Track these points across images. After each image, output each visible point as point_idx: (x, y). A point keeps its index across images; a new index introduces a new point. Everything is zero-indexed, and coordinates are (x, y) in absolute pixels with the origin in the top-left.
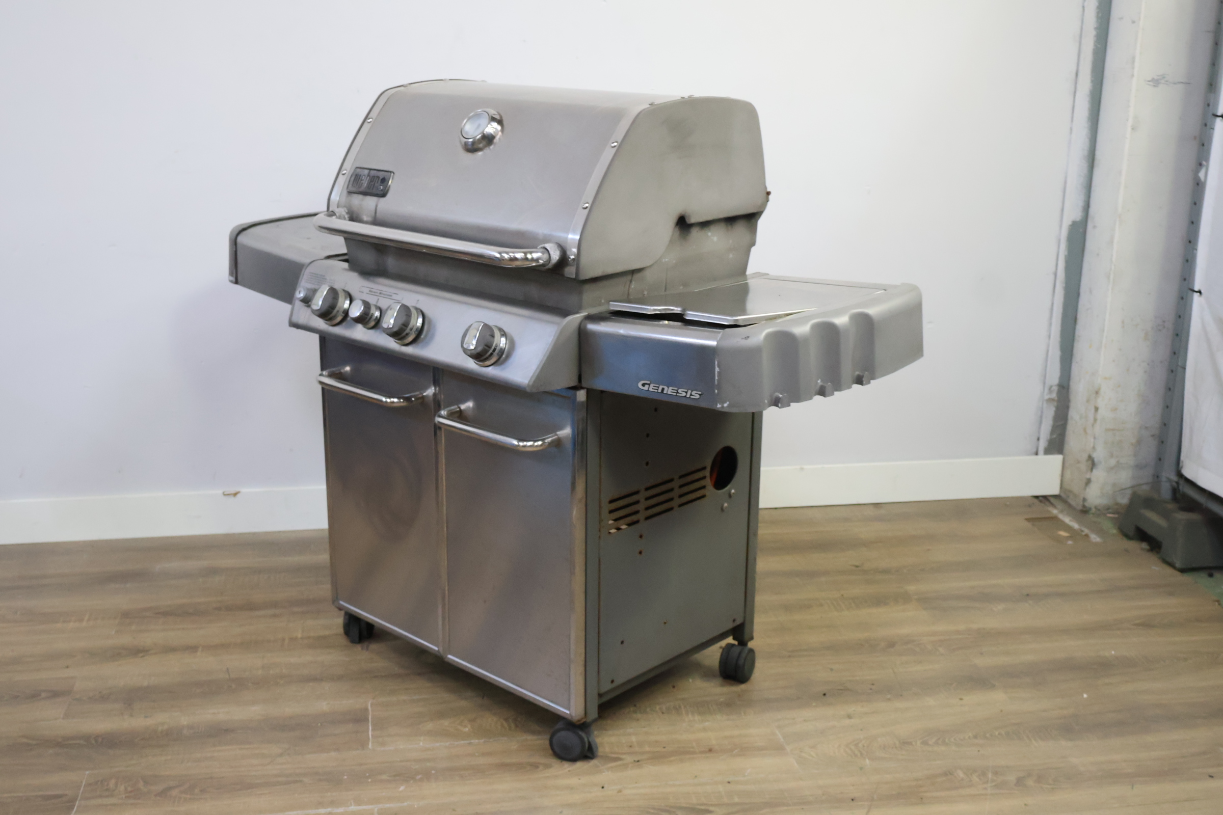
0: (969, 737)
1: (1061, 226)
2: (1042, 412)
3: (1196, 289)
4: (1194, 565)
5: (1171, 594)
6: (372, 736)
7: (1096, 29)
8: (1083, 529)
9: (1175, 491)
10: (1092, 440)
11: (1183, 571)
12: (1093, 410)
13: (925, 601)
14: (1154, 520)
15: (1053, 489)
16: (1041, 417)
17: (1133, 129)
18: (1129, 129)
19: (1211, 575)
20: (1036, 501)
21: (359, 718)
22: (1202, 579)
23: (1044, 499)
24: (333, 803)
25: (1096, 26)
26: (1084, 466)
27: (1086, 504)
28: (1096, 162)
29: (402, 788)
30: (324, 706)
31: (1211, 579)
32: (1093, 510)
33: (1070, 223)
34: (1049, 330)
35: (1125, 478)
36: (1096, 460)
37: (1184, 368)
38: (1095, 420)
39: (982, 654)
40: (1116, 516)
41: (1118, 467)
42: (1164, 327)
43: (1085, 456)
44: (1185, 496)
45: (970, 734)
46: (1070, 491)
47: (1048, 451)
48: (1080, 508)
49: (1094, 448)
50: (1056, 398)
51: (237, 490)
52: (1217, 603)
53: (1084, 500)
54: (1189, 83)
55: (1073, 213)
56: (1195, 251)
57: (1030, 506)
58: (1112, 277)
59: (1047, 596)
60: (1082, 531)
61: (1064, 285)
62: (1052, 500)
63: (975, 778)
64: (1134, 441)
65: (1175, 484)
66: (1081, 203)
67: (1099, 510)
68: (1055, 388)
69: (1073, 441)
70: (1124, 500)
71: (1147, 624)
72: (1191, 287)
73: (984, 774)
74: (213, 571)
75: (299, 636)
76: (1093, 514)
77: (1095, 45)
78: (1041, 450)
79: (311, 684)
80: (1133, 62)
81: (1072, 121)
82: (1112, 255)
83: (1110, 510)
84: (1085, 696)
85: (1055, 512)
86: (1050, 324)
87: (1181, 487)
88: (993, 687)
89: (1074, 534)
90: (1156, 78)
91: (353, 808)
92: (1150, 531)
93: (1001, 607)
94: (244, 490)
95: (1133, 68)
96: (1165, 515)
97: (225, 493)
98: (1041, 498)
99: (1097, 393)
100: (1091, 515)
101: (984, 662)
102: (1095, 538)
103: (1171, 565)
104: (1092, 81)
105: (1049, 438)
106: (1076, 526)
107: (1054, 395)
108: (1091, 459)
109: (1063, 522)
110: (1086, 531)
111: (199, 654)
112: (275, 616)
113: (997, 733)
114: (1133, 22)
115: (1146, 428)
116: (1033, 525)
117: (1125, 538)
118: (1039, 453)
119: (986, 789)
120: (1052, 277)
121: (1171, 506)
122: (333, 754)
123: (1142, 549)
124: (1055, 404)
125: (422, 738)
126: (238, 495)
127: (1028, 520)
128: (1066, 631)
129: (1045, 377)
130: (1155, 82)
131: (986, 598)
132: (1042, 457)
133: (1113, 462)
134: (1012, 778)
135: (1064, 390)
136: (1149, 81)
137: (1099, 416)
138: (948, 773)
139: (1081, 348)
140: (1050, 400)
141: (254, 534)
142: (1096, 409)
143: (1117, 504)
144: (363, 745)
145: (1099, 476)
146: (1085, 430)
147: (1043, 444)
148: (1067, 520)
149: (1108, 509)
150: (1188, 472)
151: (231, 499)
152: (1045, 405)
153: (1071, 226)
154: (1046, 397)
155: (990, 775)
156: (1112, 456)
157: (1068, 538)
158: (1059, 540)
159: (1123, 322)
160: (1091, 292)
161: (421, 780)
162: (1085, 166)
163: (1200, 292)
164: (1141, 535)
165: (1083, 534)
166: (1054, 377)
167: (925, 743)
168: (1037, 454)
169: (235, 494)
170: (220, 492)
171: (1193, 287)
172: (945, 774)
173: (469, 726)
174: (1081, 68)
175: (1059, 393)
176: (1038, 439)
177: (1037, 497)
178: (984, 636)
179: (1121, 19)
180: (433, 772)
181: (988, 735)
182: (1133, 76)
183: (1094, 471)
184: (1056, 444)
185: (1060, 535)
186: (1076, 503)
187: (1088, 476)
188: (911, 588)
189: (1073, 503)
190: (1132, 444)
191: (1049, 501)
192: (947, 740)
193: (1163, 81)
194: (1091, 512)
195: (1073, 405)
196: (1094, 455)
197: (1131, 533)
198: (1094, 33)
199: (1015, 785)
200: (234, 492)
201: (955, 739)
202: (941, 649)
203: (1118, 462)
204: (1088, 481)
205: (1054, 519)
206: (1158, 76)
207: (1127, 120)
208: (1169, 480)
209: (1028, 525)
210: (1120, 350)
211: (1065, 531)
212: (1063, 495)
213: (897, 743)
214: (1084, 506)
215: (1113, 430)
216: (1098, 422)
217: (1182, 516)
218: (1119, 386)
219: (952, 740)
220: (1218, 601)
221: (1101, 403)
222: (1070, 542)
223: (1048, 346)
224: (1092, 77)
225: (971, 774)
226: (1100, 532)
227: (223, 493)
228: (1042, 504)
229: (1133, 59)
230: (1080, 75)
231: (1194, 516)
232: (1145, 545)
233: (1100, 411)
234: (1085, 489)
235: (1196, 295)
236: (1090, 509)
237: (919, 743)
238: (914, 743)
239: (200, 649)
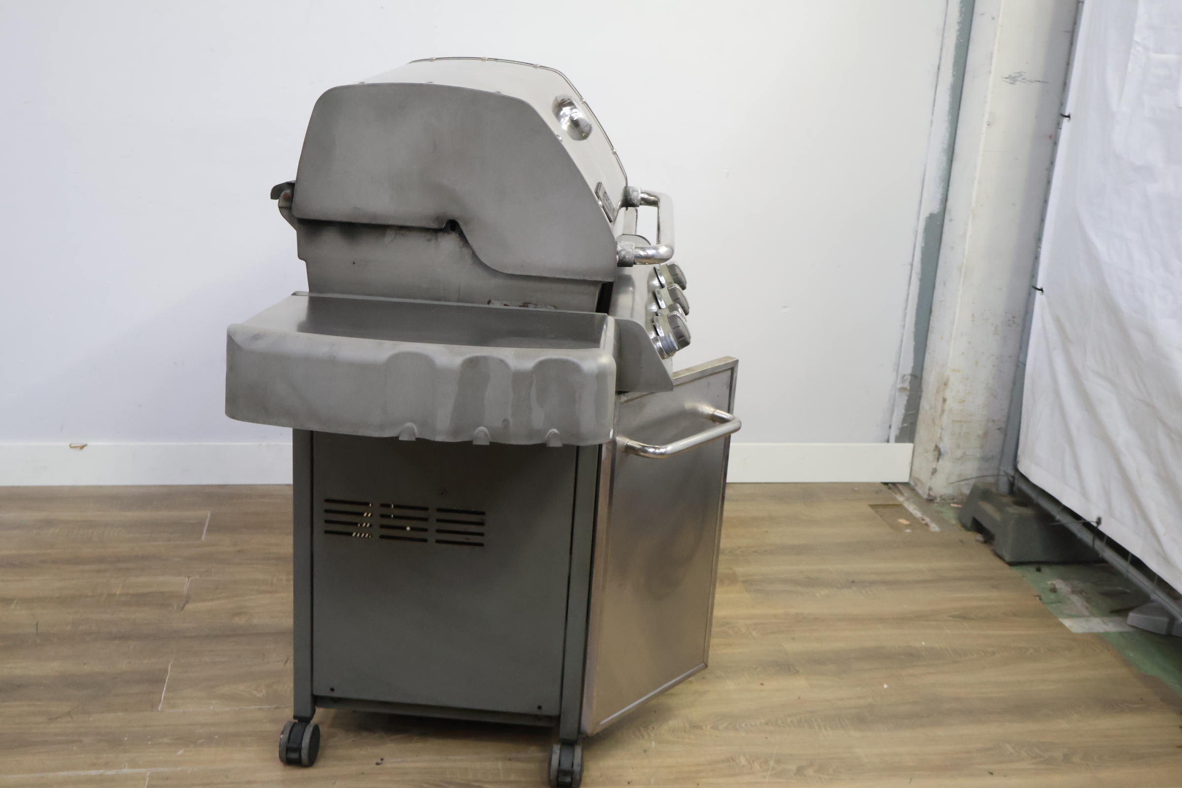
0: (760, 725)
1: (918, 219)
2: (894, 400)
3: (1039, 287)
4: (1023, 560)
5: (995, 587)
6: (164, 697)
7: (959, 23)
8: (925, 518)
9: (1012, 485)
10: (940, 431)
11: (1011, 564)
12: (941, 401)
13: (749, 583)
14: (990, 512)
15: (902, 476)
16: (893, 405)
17: (988, 125)
18: (985, 125)
19: (1039, 570)
20: (884, 488)
21: (155, 680)
22: (1028, 574)
23: (892, 486)
24: (107, 765)
25: (959, 21)
26: (931, 456)
27: (932, 493)
28: (955, 156)
29: (180, 752)
30: (123, 665)
31: (1038, 574)
32: (938, 500)
33: (927, 215)
34: (904, 320)
35: (971, 469)
36: (942, 450)
37: (1025, 365)
38: (943, 411)
39: (793, 639)
40: (960, 506)
41: (963, 458)
42: (1014, 323)
43: (932, 447)
44: (1020, 490)
45: (763, 721)
46: (918, 480)
47: (899, 439)
48: (925, 496)
49: (941, 438)
50: (909, 388)
51: (84, 443)
52: (1038, 598)
53: (930, 489)
54: (1046, 82)
55: (931, 206)
56: (1039, 249)
57: (877, 492)
58: (963, 271)
59: (873, 583)
60: (923, 520)
61: (920, 277)
62: (901, 487)
63: (756, 766)
64: (981, 432)
65: (1011, 479)
66: (939, 196)
67: (944, 500)
68: (909, 378)
69: (922, 432)
70: (967, 491)
71: (963, 617)
72: (1034, 285)
73: (766, 762)
74: (49, 523)
75: (118, 592)
76: (938, 503)
77: (957, 40)
78: (892, 438)
79: (117, 642)
80: (991, 58)
81: (933, 114)
82: (964, 249)
83: (955, 501)
84: (885, 686)
85: (900, 499)
86: (905, 315)
87: (1016, 482)
88: (797, 672)
89: (914, 522)
90: (1013, 75)
91: (126, 771)
92: (986, 524)
93: (824, 592)
94: (91, 444)
95: (991, 64)
96: (1000, 508)
97: (72, 446)
98: (890, 485)
99: (946, 384)
100: (936, 504)
101: (792, 648)
102: (934, 527)
103: (1001, 557)
104: (954, 75)
105: (900, 426)
106: (918, 514)
107: (907, 385)
108: (937, 448)
109: (906, 510)
110: (928, 520)
111: (13, 606)
112: (99, 571)
113: (789, 720)
114: (993, 19)
115: (993, 421)
116: (876, 512)
117: (962, 529)
118: (890, 440)
119: (764, 777)
120: (909, 267)
121: (1007, 500)
122: (120, 714)
123: (977, 541)
124: (908, 394)
125: (214, 702)
126: (85, 448)
127: (870, 506)
128: (882, 620)
129: (899, 365)
130: (1012, 80)
131: (811, 582)
132: (893, 445)
133: (959, 453)
134: (792, 767)
135: (917, 379)
136: (1006, 78)
137: (947, 407)
138: (731, 760)
139: (934, 338)
140: (902, 389)
141: (100, 487)
142: (944, 400)
143: (962, 494)
144: (153, 705)
145: (945, 465)
146: (933, 420)
147: (894, 432)
148: (912, 509)
149: (953, 499)
150: (1022, 468)
151: (77, 452)
152: (897, 394)
153: (927, 218)
154: (899, 386)
155: (772, 763)
156: (958, 446)
157: (907, 526)
158: (897, 528)
159: (973, 316)
160: (945, 285)
161: (202, 745)
162: (944, 158)
163: (1041, 290)
164: (977, 527)
165: (924, 522)
166: (908, 367)
167: (715, 728)
168: (888, 441)
169: (82, 447)
170: (68, 444)
171: (1036, 284)
172: (728, 760)
173: (264, 692)
174: (943, 61)
175: (910, 383)
176: (890, 427)
177: (886, 484)
178: (801, 620)
179: (983, 14)
180: (216, 737)
181: (780, 722)
182: (990, 72)
183: (940, 460)
184: (907, 433)
185: (900, 523)
186: (923, 492)
187: (934, 467)
188: (740, 570)
189: (920, 491)
190: (979, 436)
191: (898, 488)
192: (737, 726)
193: (1020, 79)
194: (936, 501)
195: (924, 395)
196: (941, 446)
197: (969, 523)
198: (957, 27)
199: (795, 774)
200: (81, 445)
201: (746, 725)
202: (754, 633)
203: (964, 453)
204: (934, 471)
205: (899, 506)
206: (1015, 73)
207: (984, 115)
208: (1007, 474)
209: (870, 510)
210: (970, 343)
211: (907, 519)
212: (912, 483)
213: (688, 726)
214: (929, 495)
215: (960, 421)
216: (946, 413)
217: (1015, 510)
218: (967, 379)
219: (743, 725)
220: (1039, 596)
221: (949, 395)
222: (908, 531)
223: (903, 336)
224: (954, 71)
225: (753, 762)
226: (940, 521)
227: (70, 446)
228: (890, 491)
229: (992, 54)
230: (942, 68)
231: (1027, 512)
232: (979, 537)
233: (947, 402)
234: (931, 479)
235: (1038, 292)
236: (935, 498)
237: (709, 727)
238: (704, 727)
239: (15, 602)
